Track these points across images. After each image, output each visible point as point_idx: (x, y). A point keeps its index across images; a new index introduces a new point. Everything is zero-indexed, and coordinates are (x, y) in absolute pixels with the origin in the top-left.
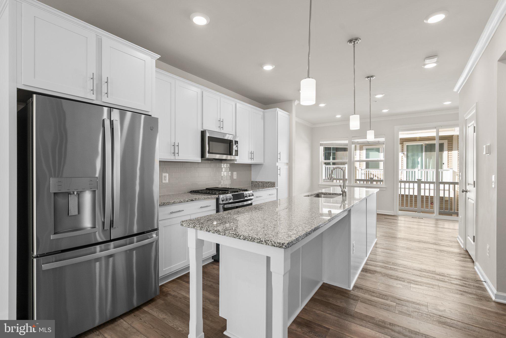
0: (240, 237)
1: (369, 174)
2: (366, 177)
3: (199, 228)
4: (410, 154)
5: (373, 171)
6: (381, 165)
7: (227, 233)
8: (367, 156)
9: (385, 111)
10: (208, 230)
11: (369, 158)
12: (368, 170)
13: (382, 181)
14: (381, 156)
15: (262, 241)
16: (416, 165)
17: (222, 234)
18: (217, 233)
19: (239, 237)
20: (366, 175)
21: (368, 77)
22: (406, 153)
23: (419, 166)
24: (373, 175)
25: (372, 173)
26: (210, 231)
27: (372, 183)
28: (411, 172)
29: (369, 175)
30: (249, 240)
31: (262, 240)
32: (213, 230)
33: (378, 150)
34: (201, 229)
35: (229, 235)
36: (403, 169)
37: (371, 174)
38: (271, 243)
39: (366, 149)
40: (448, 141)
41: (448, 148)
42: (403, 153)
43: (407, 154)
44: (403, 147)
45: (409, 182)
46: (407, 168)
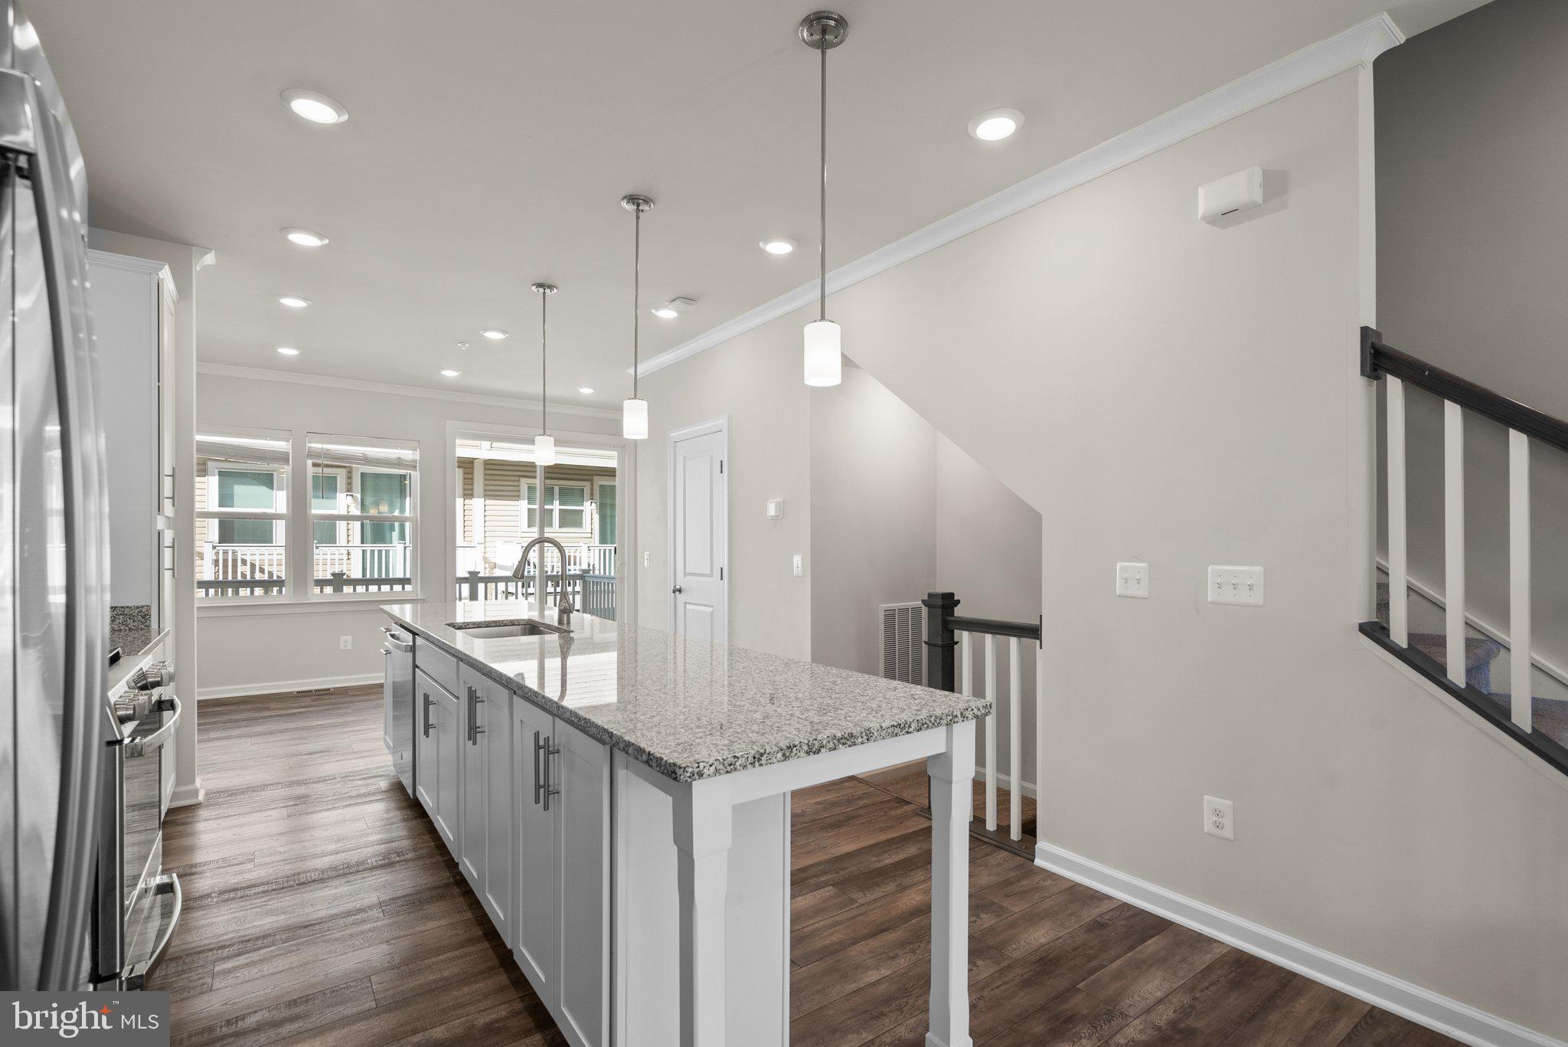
0: (910, 726)
1: (235, 561)
2: (225, 572)
3: (780, 755)
4: (369, 500)
5: (249, 552)
6: (280, 529)
7: (874, 732)
8: (225, 499)
9: (450, 374)
10: (814, 750)
11: (233, 507)
12: (230, 547)
13: (280, 583)
14: (278, 501)
15: (956, 716)
16: (388, 535)
17: (860, 740)
18: (843, 744)
19: (907, 729)
20: (225, 566)
21: (540, 285)
22: (359, 496)
23: (395, 534)
24: (253, 566)
25: (248, 558)
26: (822, 747)
27: (338, 589)
28: (384, 553)
29: (235, 566)
30: (930, 725)
31: (955, 714)
32: (831, 743)
33: (267, 480)
34: (788, 754)
35: (882, 734)
36: (351, 544)
37: (244, 562)
38: (971, 713)
39: (221, 474)
40: (465, 473)
41: (485, 490)
42: (352, 495)
43: (362, 500)
44: (350, 478)
45: (373, 581)
46: (362, 542)
